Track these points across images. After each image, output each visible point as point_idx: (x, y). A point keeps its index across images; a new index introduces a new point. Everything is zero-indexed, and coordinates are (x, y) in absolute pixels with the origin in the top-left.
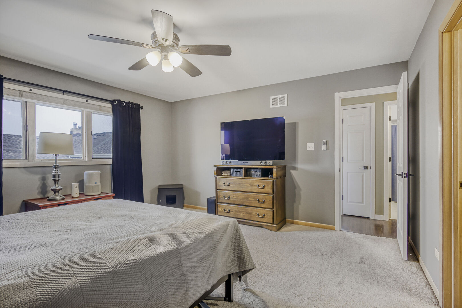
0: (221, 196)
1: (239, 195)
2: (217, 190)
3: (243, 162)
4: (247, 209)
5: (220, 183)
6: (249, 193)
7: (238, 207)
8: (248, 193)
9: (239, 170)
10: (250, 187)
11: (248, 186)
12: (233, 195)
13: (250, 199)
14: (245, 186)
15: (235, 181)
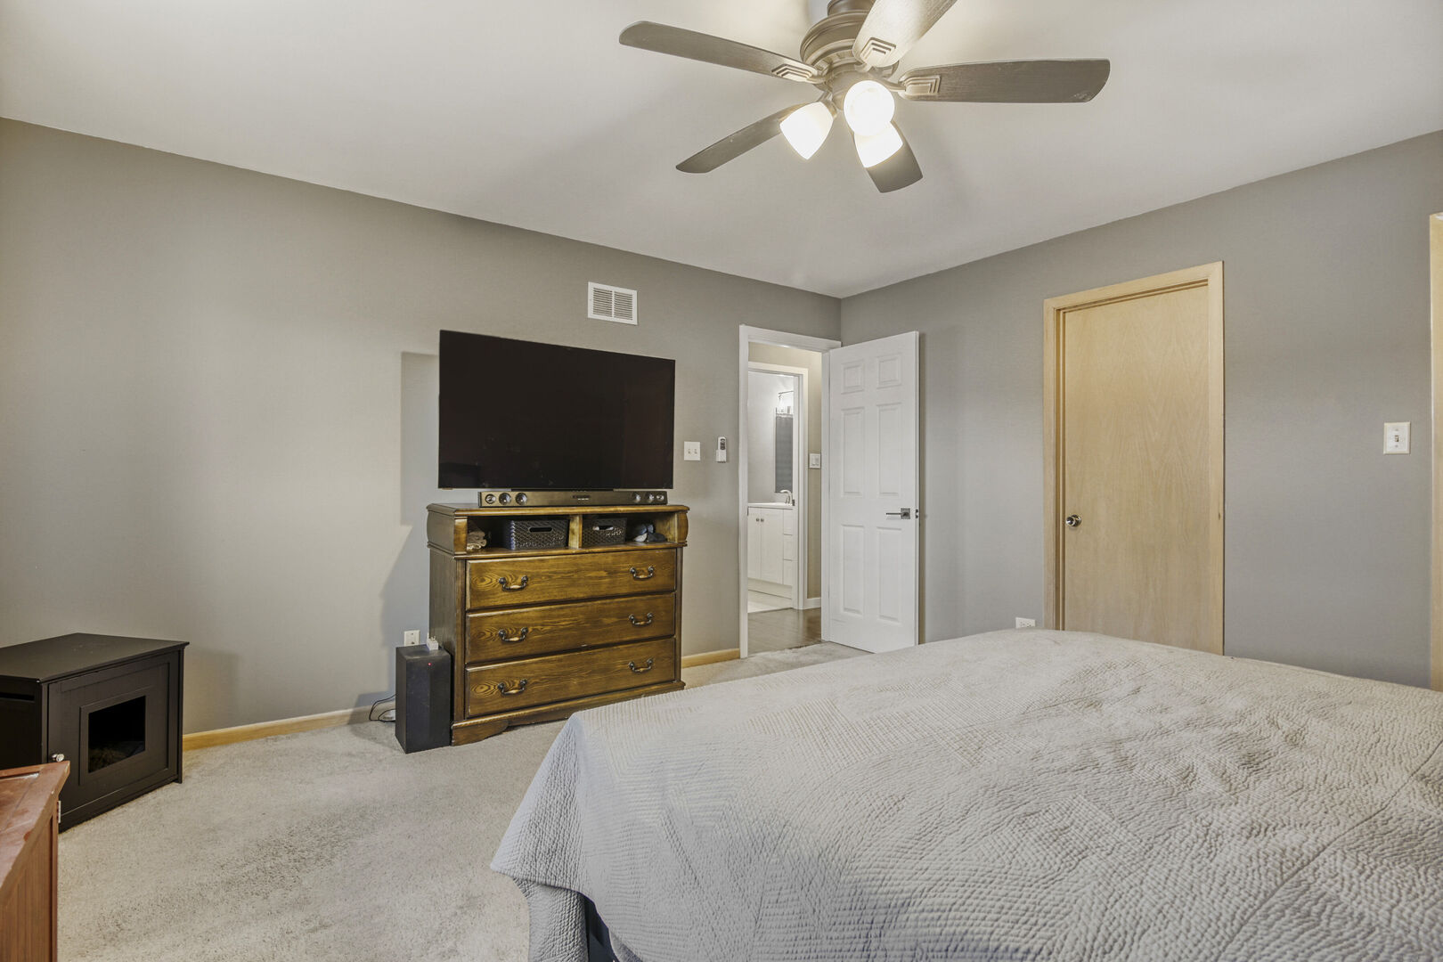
0: (488, 634)
1: (563, 616)
2: (466, 612)
3: (571, 494)
4: (595, 657)
5: (483, 580)
6: (604, 601)
7: (560, 660)
8: (599, 602)
9: (549, 526)
10: (607, 580)
11: (601, 578)
12: (540, 622)
13: (607, 621)
14: (591, 578)
15: (552, 566)
